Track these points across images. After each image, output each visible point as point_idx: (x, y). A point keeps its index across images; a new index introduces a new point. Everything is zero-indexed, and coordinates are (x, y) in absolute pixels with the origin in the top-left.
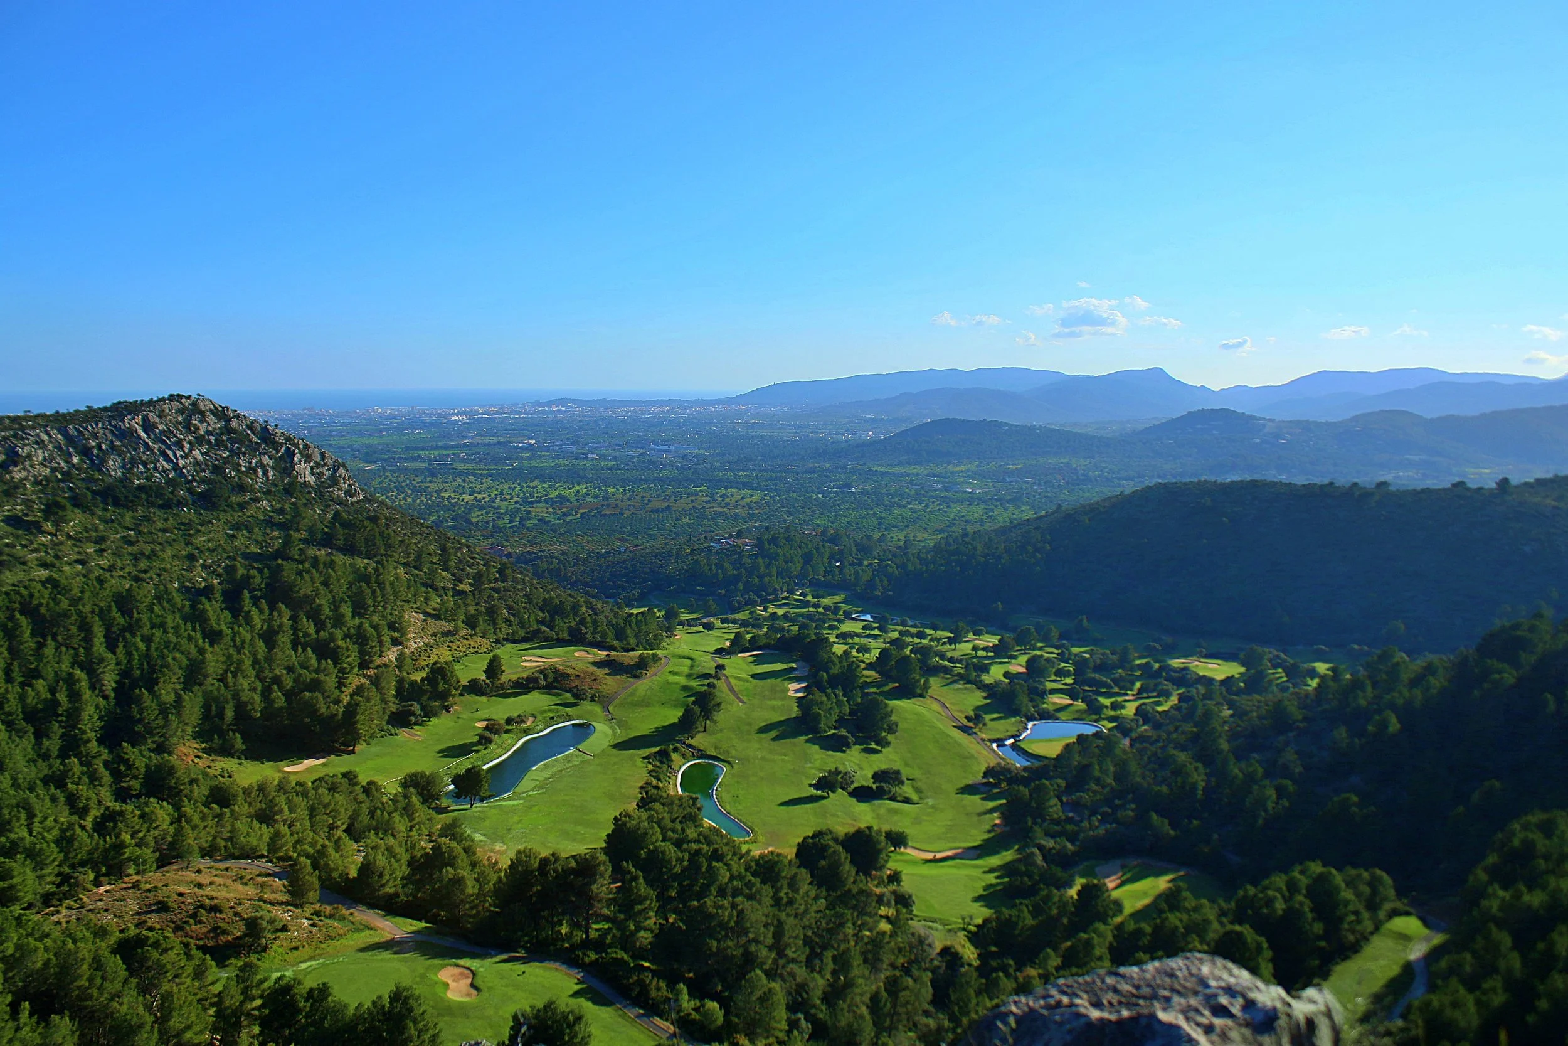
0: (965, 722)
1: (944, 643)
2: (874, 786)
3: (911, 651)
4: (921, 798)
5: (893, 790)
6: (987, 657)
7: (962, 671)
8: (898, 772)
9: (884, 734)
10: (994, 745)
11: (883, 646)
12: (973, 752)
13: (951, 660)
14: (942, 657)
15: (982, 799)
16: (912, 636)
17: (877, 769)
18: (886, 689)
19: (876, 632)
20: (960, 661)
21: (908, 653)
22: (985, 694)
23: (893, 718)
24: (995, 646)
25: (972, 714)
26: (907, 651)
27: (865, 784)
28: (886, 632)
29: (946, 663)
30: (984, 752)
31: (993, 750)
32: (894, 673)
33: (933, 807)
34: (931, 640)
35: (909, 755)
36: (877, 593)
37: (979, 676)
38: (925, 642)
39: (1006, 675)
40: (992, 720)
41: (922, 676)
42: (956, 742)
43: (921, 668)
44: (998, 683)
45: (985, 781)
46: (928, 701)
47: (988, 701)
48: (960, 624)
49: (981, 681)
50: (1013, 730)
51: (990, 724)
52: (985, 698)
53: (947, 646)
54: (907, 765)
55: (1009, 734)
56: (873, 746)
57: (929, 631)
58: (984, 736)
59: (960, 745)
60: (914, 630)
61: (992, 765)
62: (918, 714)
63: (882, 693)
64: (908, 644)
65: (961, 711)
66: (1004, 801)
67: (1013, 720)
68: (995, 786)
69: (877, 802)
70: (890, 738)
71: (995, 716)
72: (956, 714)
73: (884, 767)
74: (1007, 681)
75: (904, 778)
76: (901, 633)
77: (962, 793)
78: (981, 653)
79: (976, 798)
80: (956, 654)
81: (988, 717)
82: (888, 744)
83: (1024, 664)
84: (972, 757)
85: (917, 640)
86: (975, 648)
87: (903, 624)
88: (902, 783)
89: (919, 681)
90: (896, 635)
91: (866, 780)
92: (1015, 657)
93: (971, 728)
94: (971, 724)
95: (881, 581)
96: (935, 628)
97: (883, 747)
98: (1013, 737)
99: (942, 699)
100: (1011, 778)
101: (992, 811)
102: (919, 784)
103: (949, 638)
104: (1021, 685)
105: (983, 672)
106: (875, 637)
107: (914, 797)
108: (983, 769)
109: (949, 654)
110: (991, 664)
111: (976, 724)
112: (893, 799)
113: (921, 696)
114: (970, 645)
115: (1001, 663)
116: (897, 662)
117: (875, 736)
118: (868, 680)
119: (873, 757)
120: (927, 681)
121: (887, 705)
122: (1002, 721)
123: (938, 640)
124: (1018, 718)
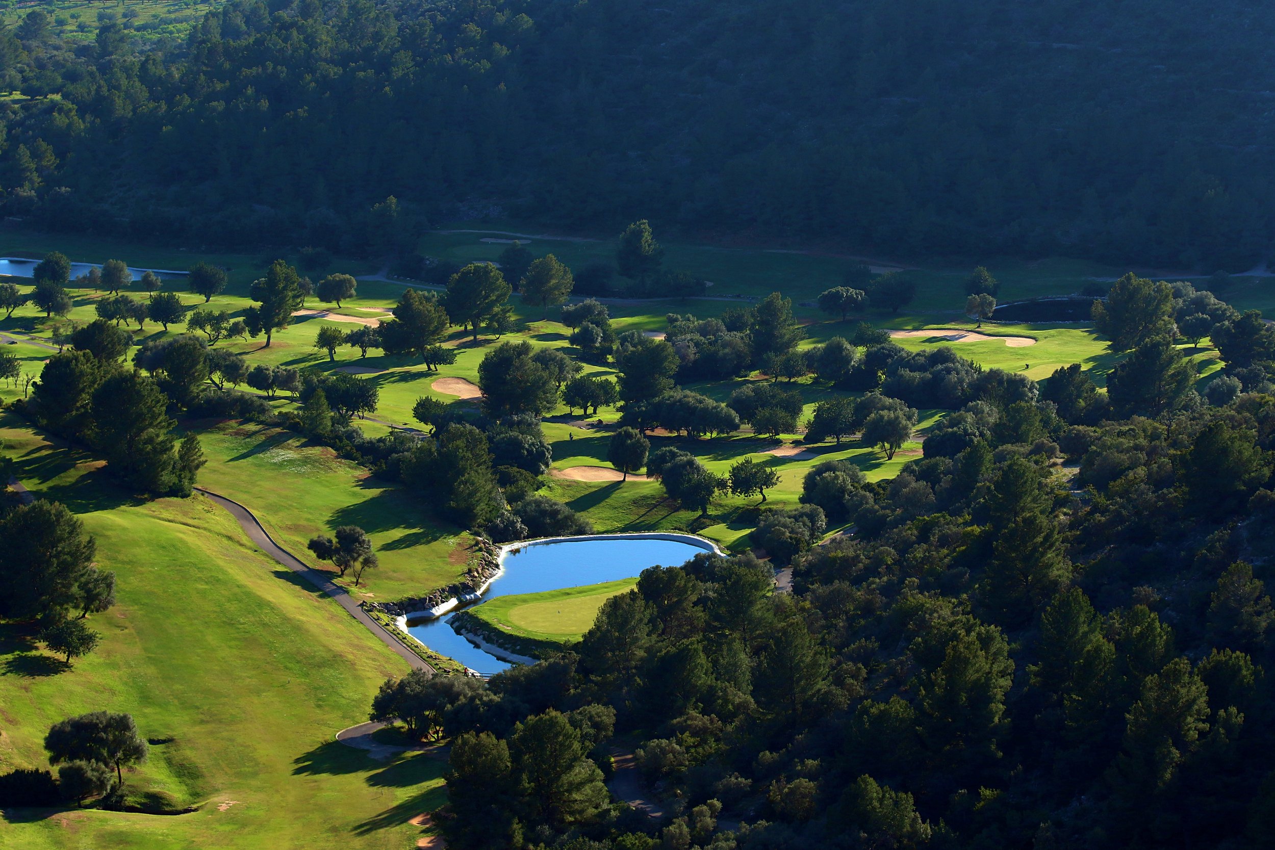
0: (311, 559)
1: (235, 331)
2: (55, 771)
3: (139, 361)
4: (196, 795)
5: (112, 778)
6: (365, 364)
7: (289, 408)
8: (122, 724)
9: (73, 614)
10: (402, 622)
11: (53, 350)
12: (339, 646)
13: (259, 378)
14: (233, 371)
15: (374, 781)
16: (139, 314)
17: (59, 720)
18: (70, 477)
19: (30, 310)
20: (285, 381)
21: (129, 366)
22: (363, 473)
23: (98, 564)
24: (385, 328)
25: (330, 535)
26: (127, 361)
27: (27, 765)
28: (60, 308)
29: (244, 388)
30: (375, 644)
31: (396, 633)
32: (90, 432)
33: (231, 818)
34: (197, 322)
35: (151, 670)
36: (26, 192)
37: (344, 420)
38: (178, 329)
39: (424, 410)
40: (388, 547)
41: (178, 432)
42: (286, 619)
43: (171, 410)
44: (400, 438)
45: (381, 726)
46: (198, 505)
47: (374, 492)
48: (281, 269)
49: (351, 435)
50: (455, 572)
51: (383, 558)
52: (366, 484)
53: (245, 339)
54: (146, 698)
55: (443, 583)
56: (43, 650)
57: (187, 298)
58: (368, 595)
59: (298, 628)
60: (141, 298)
61: (397, 679)
62: (170, 548)
63: (55, 494)
64: (128, 341)
65: (295, 528)
66: (439, 783)
67: (452, 541)
68: (413, 738)
69: (66, 817)
70: (92, 623)
71: (398, 533)
72: (285, 539)
73: (78, 710)
74: (427, 428)
75: (140, 738)
76: (105, 309)
77: (314, 769)
78: (346, 352)
79: (356, 781)
80: (271, 361)
81: (376, 540)
82: (86, 641)
83: (475, 374)
84: (335, 660)
85: (152, 327)
86: (328, 339)
87: (110, 280)
88: (137, 753)
89: (165, 448)
90: (87, 315)
91: (28, 752)
92: (446, 358)
93: (328, 576)
94: (328, 565)
95: (36, 155)
96: (205, 286)
97: (72, 651)
98: (454, 591)
99: (240, 498)
100: (457, 712)
101: (401, 814)
102: (189, 754)
103: (248, 313)
104: (472, 443)
105: (354, 407)
106: (27, 326)
107: (176, 792)
108: (375, 692)
109: (252, 362)
110: (375, 382)
111: (344, 564)
112: (113, 803)
113: (177, 491)
114: (311, 332)
115: (406, 377)
116: (95, 397)
117: (49, 621)
118: (14, 456)
119: (45, 685)
120: (190, 447)
121: (74, 528)
122: (421, 548)
123: (216, 321)
124: (465, 534)
